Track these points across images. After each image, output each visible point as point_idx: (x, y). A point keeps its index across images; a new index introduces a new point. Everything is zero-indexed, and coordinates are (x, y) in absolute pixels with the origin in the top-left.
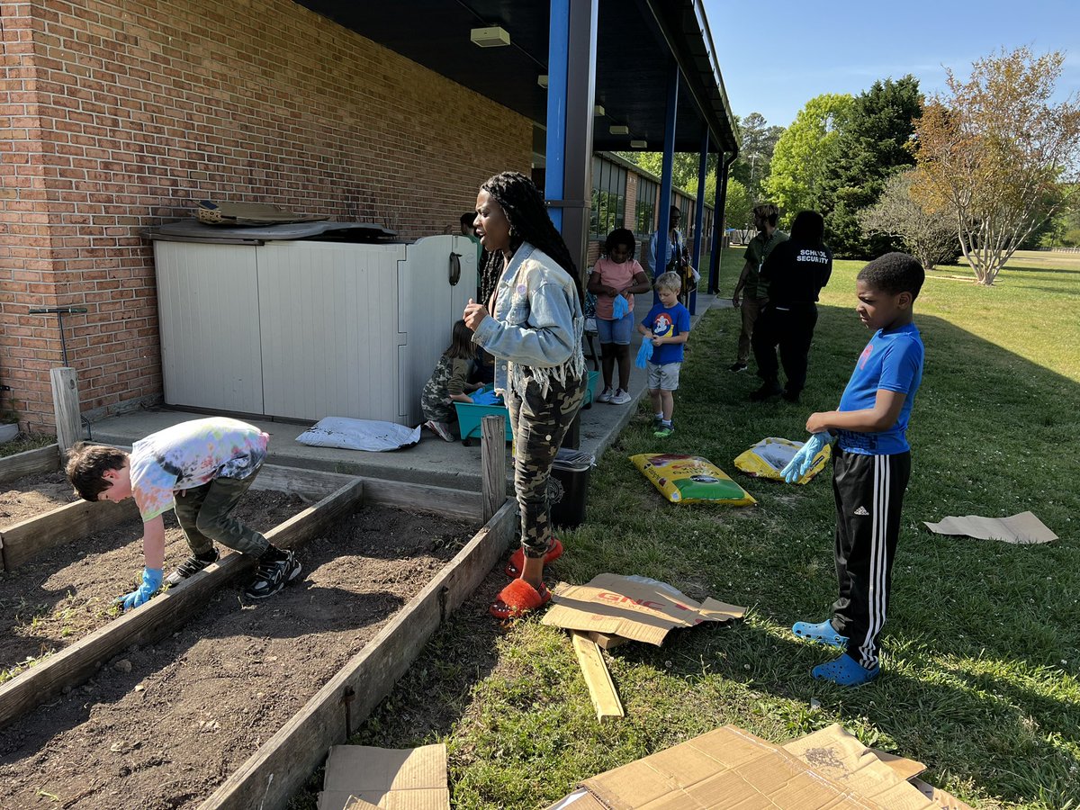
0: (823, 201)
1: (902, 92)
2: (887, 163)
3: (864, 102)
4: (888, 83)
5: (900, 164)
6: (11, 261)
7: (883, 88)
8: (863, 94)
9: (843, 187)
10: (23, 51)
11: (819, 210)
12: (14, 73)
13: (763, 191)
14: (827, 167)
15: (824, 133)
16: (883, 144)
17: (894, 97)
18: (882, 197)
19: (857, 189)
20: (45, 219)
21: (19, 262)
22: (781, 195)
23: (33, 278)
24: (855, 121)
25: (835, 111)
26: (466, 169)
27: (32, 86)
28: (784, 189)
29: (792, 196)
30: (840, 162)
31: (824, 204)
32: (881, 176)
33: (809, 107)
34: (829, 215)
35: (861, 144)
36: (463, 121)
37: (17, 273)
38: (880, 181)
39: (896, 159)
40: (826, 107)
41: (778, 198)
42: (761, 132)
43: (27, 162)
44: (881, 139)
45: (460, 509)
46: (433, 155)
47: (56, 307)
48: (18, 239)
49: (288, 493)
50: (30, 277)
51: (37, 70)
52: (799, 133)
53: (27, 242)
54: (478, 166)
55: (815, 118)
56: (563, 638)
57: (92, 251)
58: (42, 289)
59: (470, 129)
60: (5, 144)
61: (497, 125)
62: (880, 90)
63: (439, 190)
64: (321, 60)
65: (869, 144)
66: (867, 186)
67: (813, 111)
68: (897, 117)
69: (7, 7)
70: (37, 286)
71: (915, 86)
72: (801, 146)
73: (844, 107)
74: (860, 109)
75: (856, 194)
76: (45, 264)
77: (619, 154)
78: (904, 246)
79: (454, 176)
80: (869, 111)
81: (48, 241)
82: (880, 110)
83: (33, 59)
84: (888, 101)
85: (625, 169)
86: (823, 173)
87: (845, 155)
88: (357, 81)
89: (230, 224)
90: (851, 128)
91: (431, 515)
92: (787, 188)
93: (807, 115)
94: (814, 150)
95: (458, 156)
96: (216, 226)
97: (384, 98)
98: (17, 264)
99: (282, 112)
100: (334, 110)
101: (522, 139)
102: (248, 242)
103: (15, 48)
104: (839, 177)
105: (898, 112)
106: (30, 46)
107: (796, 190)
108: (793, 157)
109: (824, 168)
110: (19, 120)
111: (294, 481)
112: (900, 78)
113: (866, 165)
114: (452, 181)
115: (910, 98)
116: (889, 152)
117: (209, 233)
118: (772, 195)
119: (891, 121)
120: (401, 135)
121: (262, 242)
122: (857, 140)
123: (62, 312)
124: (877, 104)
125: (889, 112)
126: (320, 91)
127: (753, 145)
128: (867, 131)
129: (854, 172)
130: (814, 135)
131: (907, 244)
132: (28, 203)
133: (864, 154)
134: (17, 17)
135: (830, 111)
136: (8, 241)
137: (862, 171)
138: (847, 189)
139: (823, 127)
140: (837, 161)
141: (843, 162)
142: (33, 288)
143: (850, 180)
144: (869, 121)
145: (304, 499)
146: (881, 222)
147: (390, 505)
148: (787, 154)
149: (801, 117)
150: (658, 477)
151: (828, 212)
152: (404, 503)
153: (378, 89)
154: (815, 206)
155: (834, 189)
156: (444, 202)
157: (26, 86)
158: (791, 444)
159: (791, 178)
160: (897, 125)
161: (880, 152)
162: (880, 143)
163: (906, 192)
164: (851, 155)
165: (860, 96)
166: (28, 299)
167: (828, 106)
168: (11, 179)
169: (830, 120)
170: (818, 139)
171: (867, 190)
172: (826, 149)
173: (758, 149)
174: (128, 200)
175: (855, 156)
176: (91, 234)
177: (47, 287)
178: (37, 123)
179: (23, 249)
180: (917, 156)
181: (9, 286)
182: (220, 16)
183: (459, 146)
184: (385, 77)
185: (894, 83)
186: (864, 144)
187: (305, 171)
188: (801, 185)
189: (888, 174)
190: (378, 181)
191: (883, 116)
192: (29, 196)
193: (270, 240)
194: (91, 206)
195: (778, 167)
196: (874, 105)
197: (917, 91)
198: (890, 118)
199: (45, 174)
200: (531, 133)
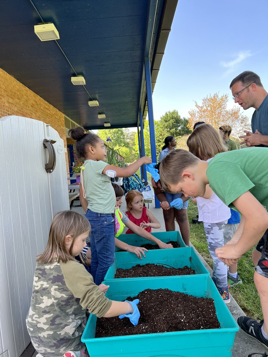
1: (174, 115)
3: (164, 119)
4: (169, 112)
5: (178, 136)
8: (163, 116)
9: (162, 145)
13: (134, 150)
17: (172, 116)
24: (162, 125)
39: (176, 135)
42: (129, 133)
44: (170, 129)
59: (36, 111)
61: (49, 112)
62: (167, 115)
65: (168, 131)
68: (174, 123)
74: (163, 121)
80: (166, 121)
82: (169, 121)
84: (171, 118)
101: (60, 121)
105: (174, 120)
115: (177, 116)
116: (174, 133)
122: (164, 130)
125: (172, 121)
127: (127, 137)
128: (166, 127)
133: (167, 134)
144: (166, 124)
160: (175, 125)
161: (171, 133)
164: (163, 135)
165: (162, 117)
173: (128, 139)
175: (164, 135)
185: (171, 112)
196: (167, 119)
197: (178, 114)
198: (172, 123)
200: (64, 119)
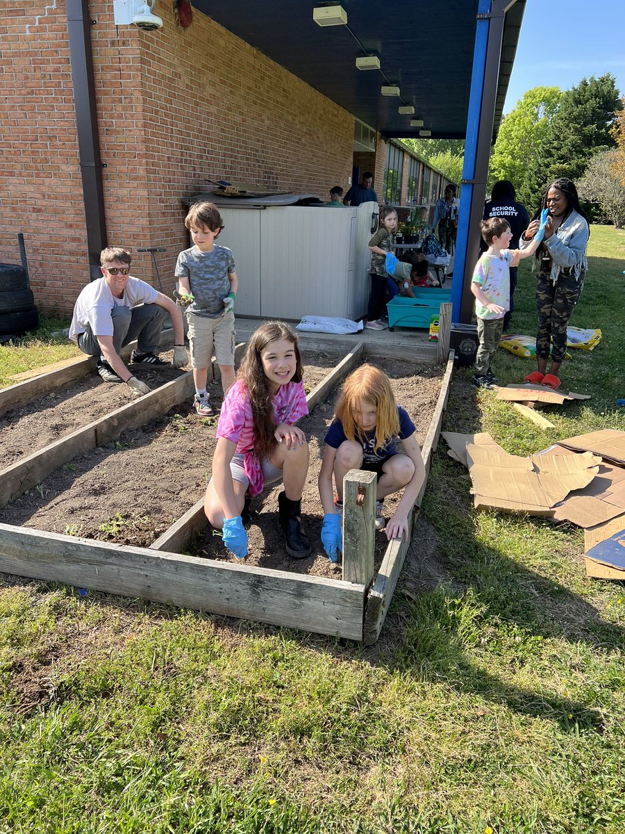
0: (538, 175)
1: (603, 87)
2: (589, 145)
3: (574, 95)
4: (592, 80)
5: (600, 145)
6: (121, 219)
7: (589, 83)
8: (574, 88)
9: (554, 164)
10: (134, 87)
11: (535, 182)
12: (128, 100)
14: (543, 148)
15: (536, 118)
16: (587, 130)
17: (597, 91)
18: (586, 172)
19: (565, 166)
20: (145, 193)
21: (127, 220)
22: (502, 170)
23: (135, 229)
24: (566, 110)
25: (546, 101)
26: (320, 154)
27: (140, 109)
28: (504, 165)
29: (510, 171)
30: (553, 143)
31: (539, 178)
32: (584, 155)
33: (526, 97)
34: (543, 186)
35: (570, 129)
36: (320, 119)
37: (126, 228)
38: (583, 159)
39: (596, 142)
40: (540, 97)
41: (500, 172)
43: (135, 158)
44: (585, 125)
45: (421, 357)
46: (305, 145)
47: (150, 248)
48: (126, 207)
49: (317, 351)
50: (134, 229)
51: (143, 99)
52: (518, 119)
53: (133, 208)
54: (326, 152)
55: (531, 107)
56: (509, 405)
57: (163, 213)
58: (141, 237)
59: (324, 125)
60: (120, 146)
61: (337, 121)
62: (586, 85)
63: (307, 170)
64: (255, 81)
65: (576, 129)
66: (574, 162)
67: (529, 100)
68: (599, 108)
69: (125, 58)
70: (138, 235)
71: (613, 82)
72: (519, 130)
73: (553, 97)
74: (571, 100)
75: (564, 169)
76: (144, 221)
77: (403, 140)
78: (601, 210)
79: (315, 160)
80: (578, 102)
81: (147, 207)
82: (586, 102)
83: (141, 92)
84: (592, 95)
85: (403, 151)
86: (539, 153)
87: (557, 138)
88: (272, 94)
89: (242, 196)
90: (563, 116)
91: (404, 360)
92: (507, 165)
93: (525, 103)
94: (529, 133)
95: (317, 145)
96: (233, 197)
97: (283, 105)
98: (125, 221)
99: (238, 119)
100: (260, 115)
102: (257, 207)
103: (129, 85)
104: (552, 156)
105: (599, 102)
106: (139, 84)
107: (514, 166)
108: (512, 139)
109: (540, 149)
110: (130, 131)
111: (321, 345)
112: (602, 75)
113: (573, 146)
114: (314, 163)
115: (609, 92)
116: (591, 136)
117: (230, 201)
118: (495, 170)
119: (593, 110)
120: (291, 132)
121: (265, 207)
122: (567, 126)
123: (153, 251)
124: (584, 96)
125: (592, 103)
126: (255, 103)
128: (575, 118)
129: (564, 151)
130: (530, 121)
131: (603, 209)
132: (135, 183)
133: (572, 137)
134: (131, 64)
135: (543, 100)
136: (120, 207)
137: (570, 151)
138: (558, 166)
139: (537, 114)
140: (551, 143)
141: (556, 144)
142: (135, 236)
143: (560, 159)
144: (577, 110)
145: (327, 355)
146: (584, 192)
147: (378, 356)
148: (508, 136)
149: (519, 106)
150: (511, 346)
151: (542, 184)
152: (387, 355)
153: (281, 99)
154: (532, 179)
155: (547, 166)
156: (310, 178)
157: (136, 109)
158: (579, 330)
159: (510, 157)
160: (599, 113)
161: (584, 135)
162: (584, 128)
163: (605, 167)
164: (562, 138)
165: (571, 90)
166: (131, 243)
167: (542, 96)
168: (124, 168)
169: (542, 108)
170: (532, 124)
171: (573, 166)
172: (541, 134)
174: (176, 181)
175: (565, 138)
176: (163, 203)
177: (145, 236)
178: (143, 133)
179: (130, 212)
180: (618, 141)
181: (119, 235)
182: (213, 55)
183: (318, 137)
184: (284, 90)
185: (597, 80)
186: (572, 129)
187: (247, 159)
188: (518, 162)
189: (591, 154)
190: (280, 165)
191: (588, 107)
192: (135, 179)
193: (270, 206)
194: (163, 185)
195: (500, 147)
196: (581, 97)
197: (614, 86)
198: (593, 108)
199: (147, 165)
200: (353, 126)
